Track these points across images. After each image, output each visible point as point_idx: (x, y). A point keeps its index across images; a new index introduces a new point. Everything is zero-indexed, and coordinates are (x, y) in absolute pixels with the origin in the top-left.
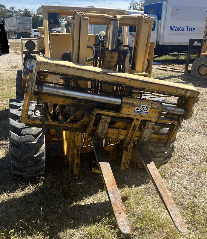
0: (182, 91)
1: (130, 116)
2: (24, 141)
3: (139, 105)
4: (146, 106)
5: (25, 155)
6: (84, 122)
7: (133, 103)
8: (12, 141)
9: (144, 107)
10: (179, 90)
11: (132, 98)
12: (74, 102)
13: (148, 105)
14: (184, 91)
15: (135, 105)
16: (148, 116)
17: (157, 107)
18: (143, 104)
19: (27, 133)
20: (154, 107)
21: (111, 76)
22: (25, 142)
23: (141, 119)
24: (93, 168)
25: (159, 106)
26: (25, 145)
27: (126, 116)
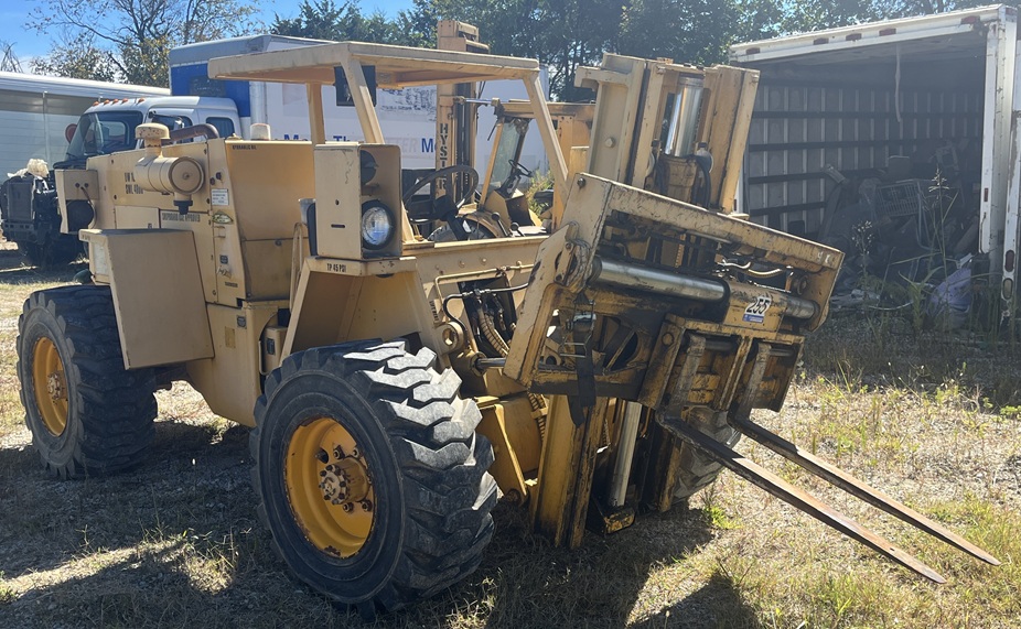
0: (819, 254)
2: (449, 463)
5: (455, 509)
6: (639, 363)
7: (746, 292)
8: (411, 471)
10: (815, 251)
12: (633, 305)
14: (822, 253)
16: (763, 328)
17: (780, 301)
19: (449, 435)
20: (776, 301)
22: (452, 466)
23: (753, 336)
24: (605, 519)
25: (781, 297)
26: (453, 474)
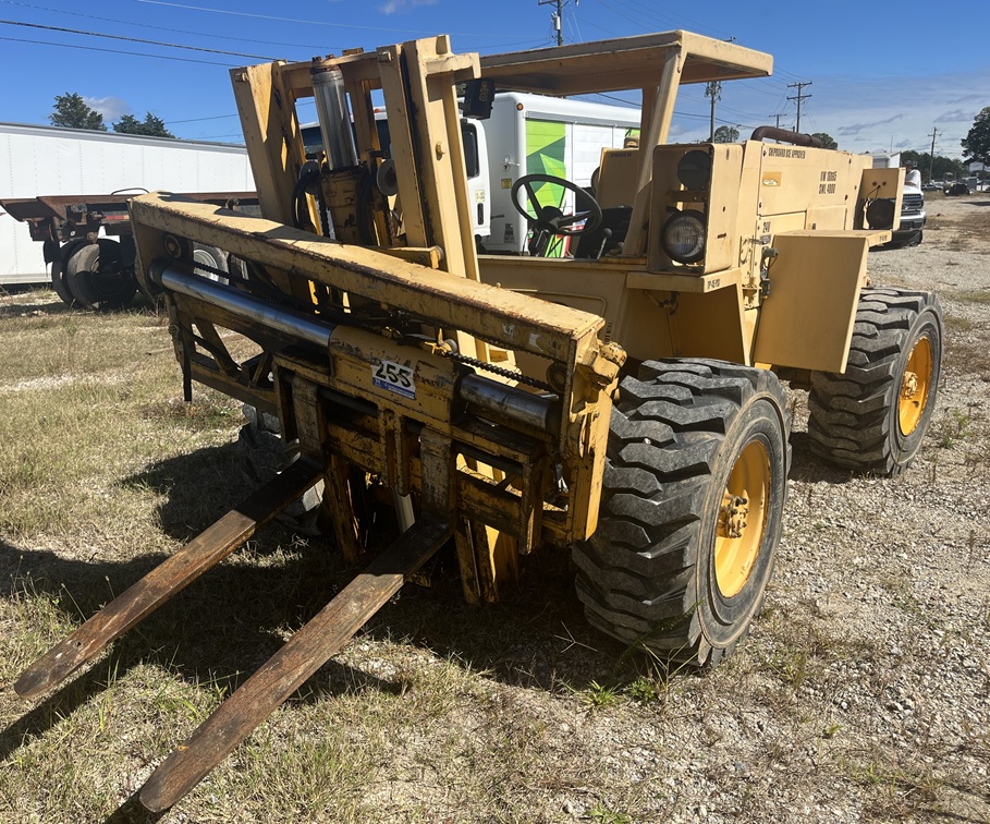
0: (504, 327)
1: (364, 395)
3: (376, 359)
4: (399, 367)
7: (360, 348)
9: (394, 368)
10: (490, 320)
11: (381, 334)
13: (405, 365)
14: (512, 327)
15: (366, 357)
16: (419, 408)
17: (434, 379)
18: (388, 358)
20: (426, 377)
21: (276, 250)
23: (399, 412)
25: (441, 375)
27: (354, 392)
